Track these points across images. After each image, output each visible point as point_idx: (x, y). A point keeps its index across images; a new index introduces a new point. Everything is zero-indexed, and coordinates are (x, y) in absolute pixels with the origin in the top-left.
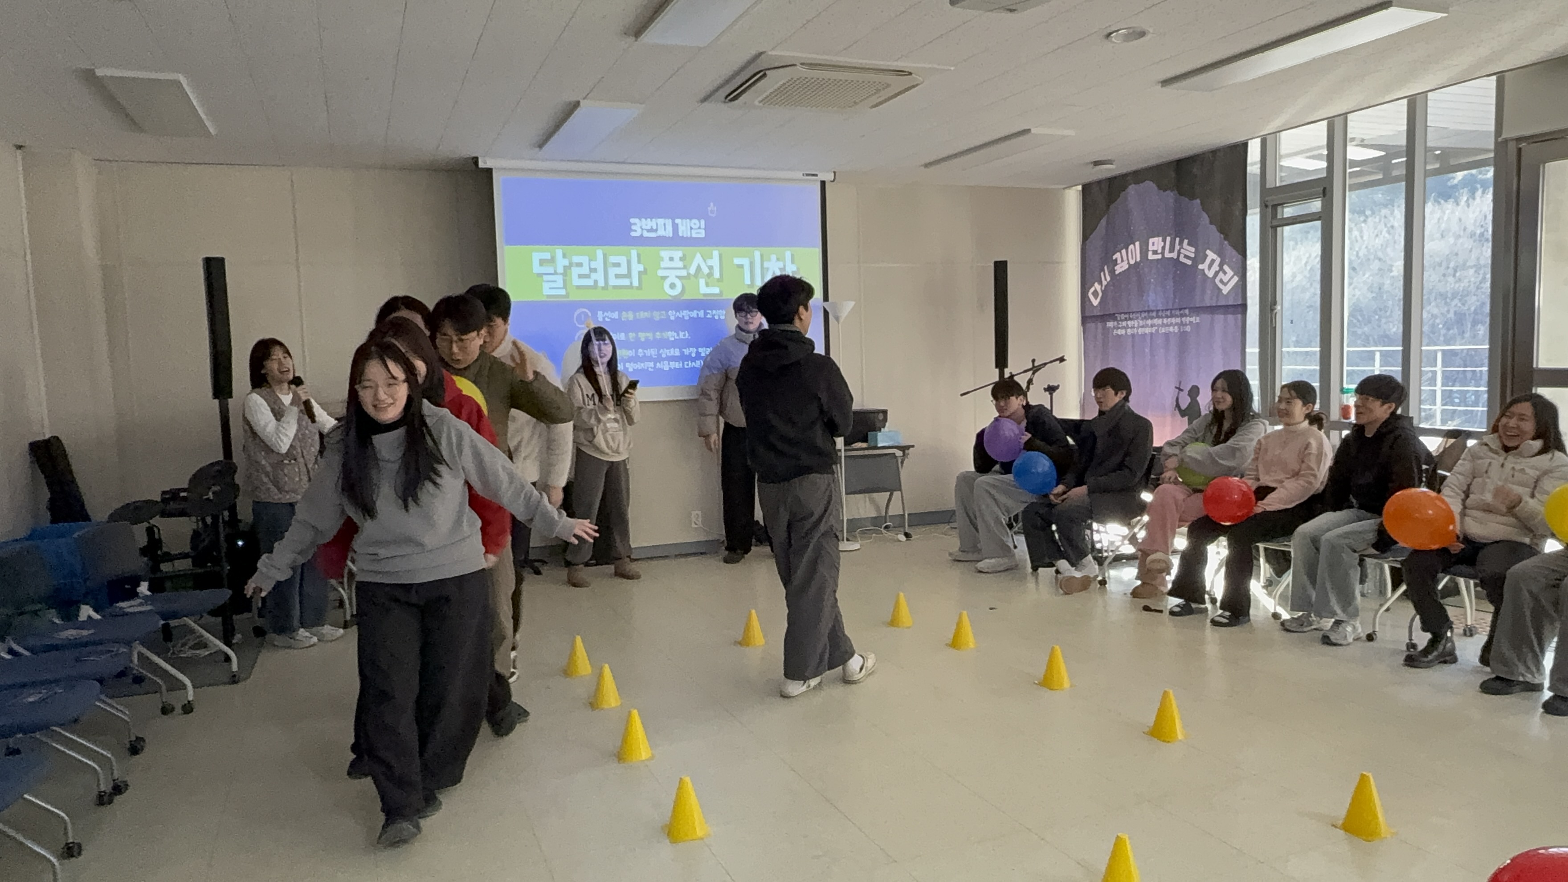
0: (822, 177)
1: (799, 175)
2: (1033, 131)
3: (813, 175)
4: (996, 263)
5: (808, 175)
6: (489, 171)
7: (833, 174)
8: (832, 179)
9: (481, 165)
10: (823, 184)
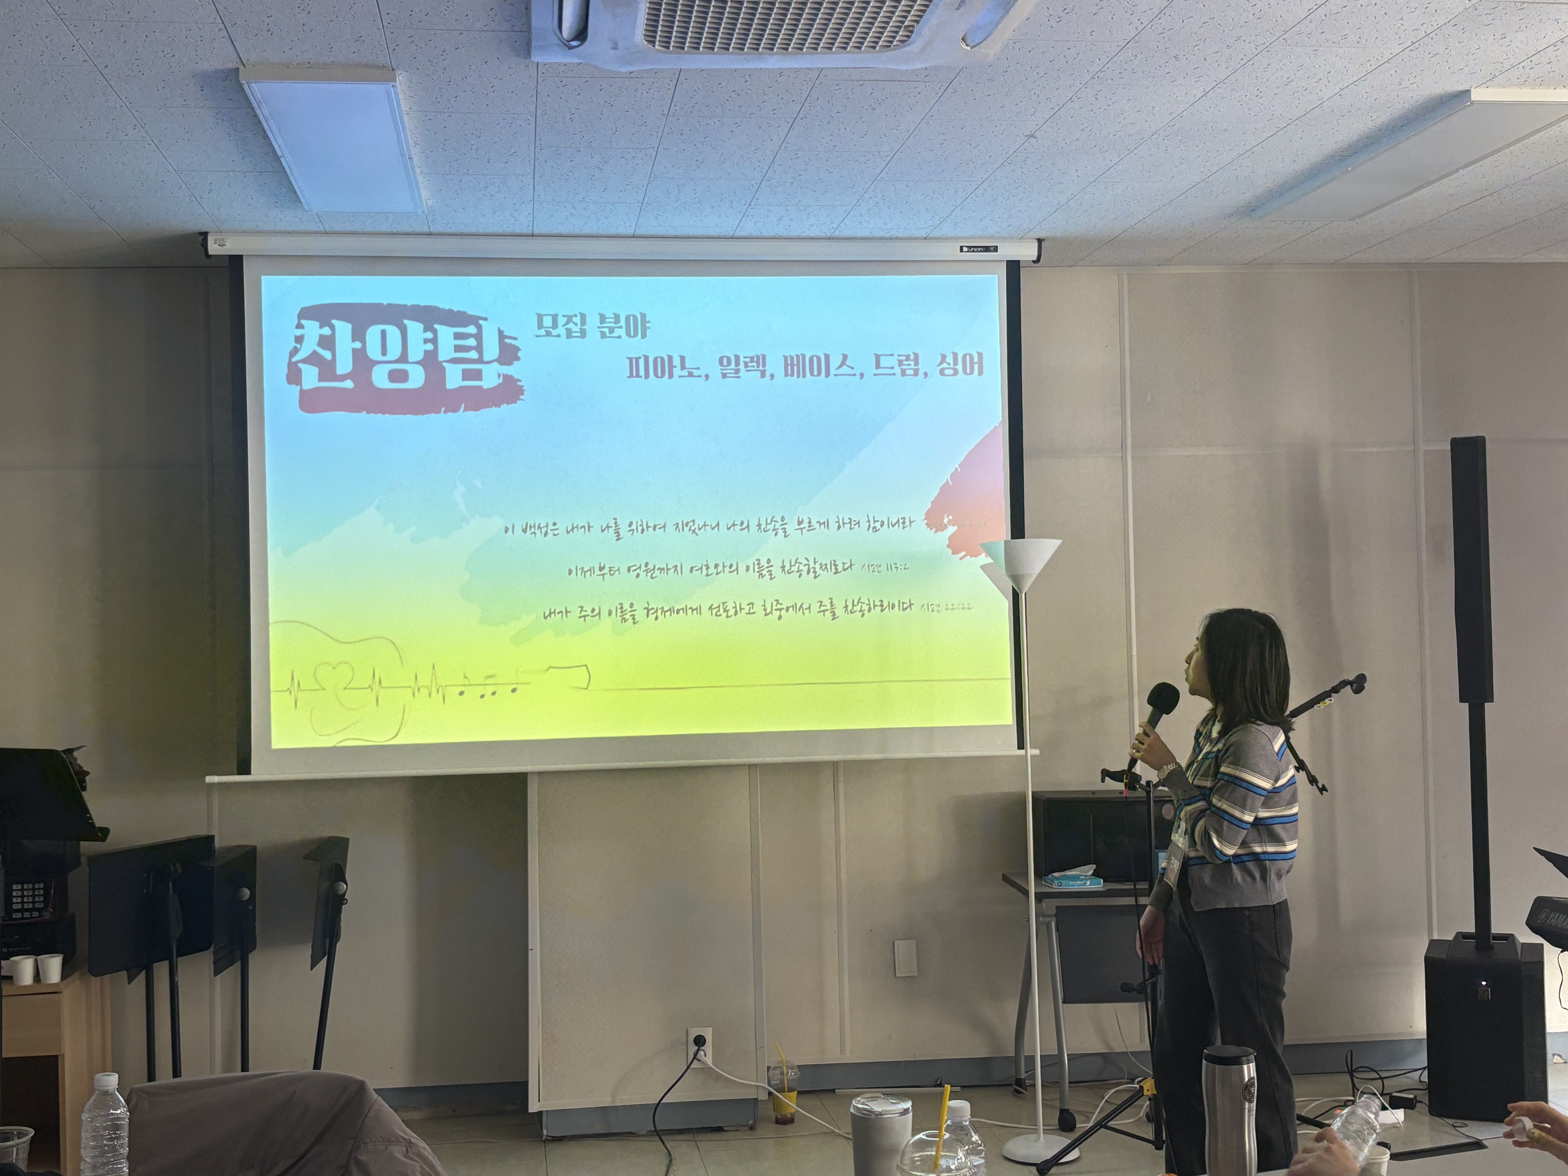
0: (1010, 251)
1: (951, 251)
2: (1477, 95)
3: (987, 249)
4: (1455, 442)
5: (971, 249)
6: (235, 263)
7: (1037, 244)
8: (1034, 255)
9: (214, 248)
10: (1014, 268)
